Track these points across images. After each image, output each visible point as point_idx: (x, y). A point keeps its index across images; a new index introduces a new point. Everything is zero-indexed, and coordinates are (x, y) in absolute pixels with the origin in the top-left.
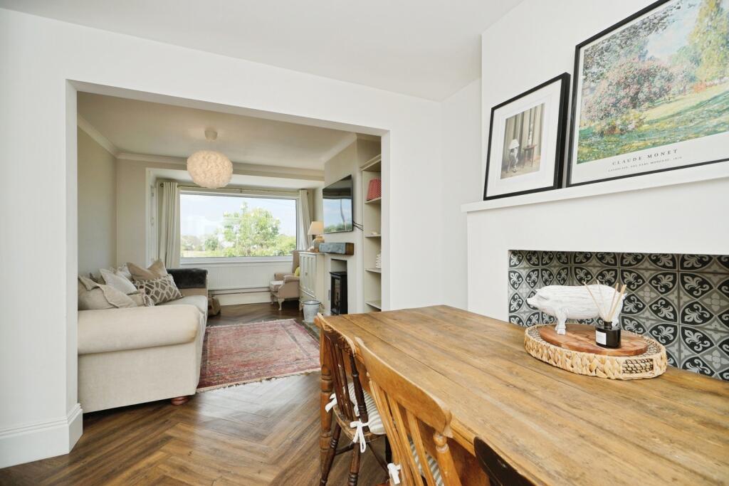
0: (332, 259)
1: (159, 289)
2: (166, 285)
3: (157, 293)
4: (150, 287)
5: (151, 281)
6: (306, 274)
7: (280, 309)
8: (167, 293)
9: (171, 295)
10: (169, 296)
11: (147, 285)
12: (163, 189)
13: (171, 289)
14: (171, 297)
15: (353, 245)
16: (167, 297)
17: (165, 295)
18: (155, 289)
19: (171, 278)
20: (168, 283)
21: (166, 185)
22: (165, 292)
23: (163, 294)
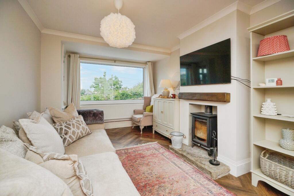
0: (190, 104)
1: (75, 129)
2: (80, 125)
3: (74, 133)
4: (68, 128)
5: (68, 122)
6: (162, 112)
7: (141, 133)
8: (81, 132)
9: (84, 133)
10: (82, 134)
11: (65, 126)
12: (70, 58)
13: (83, 128)
14: (84, 135)
15: (230, 94)
16: (81, 135)
17: (80, 134)
18: (72, 129)
19: (81, 118)
20: (81, 123)
21: (72, 56)
22: (79, 131)
23: (78, 133)
